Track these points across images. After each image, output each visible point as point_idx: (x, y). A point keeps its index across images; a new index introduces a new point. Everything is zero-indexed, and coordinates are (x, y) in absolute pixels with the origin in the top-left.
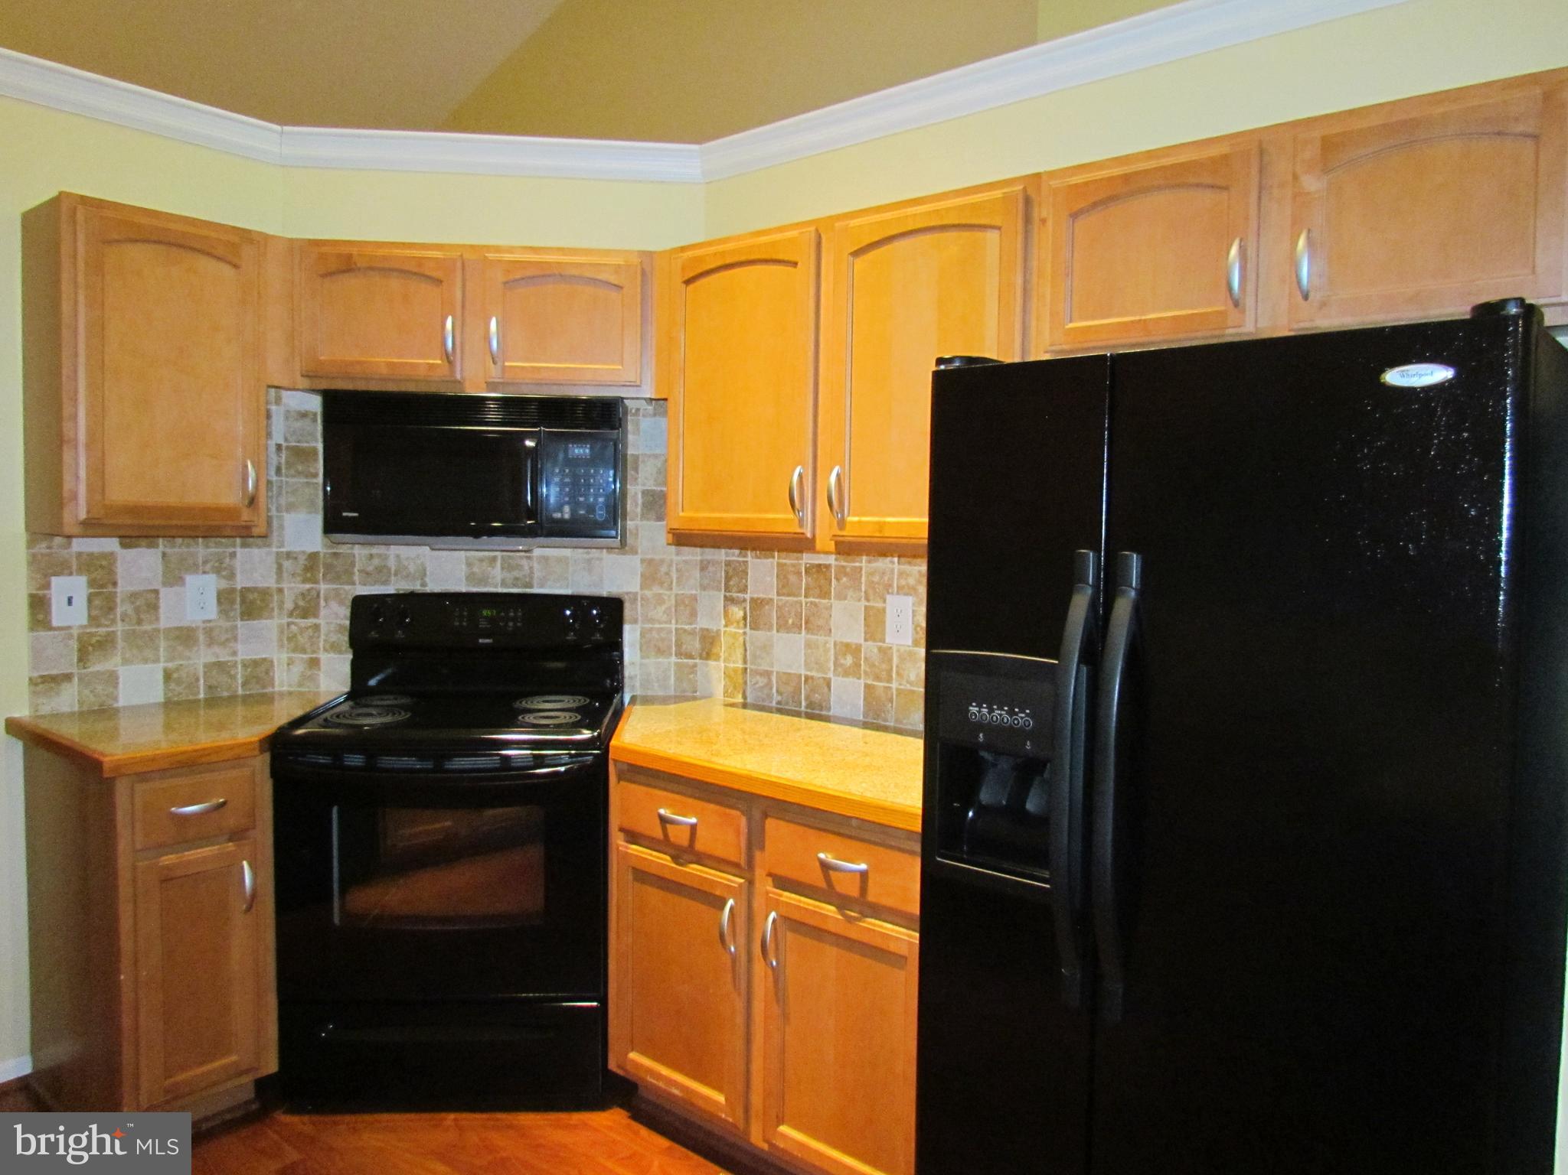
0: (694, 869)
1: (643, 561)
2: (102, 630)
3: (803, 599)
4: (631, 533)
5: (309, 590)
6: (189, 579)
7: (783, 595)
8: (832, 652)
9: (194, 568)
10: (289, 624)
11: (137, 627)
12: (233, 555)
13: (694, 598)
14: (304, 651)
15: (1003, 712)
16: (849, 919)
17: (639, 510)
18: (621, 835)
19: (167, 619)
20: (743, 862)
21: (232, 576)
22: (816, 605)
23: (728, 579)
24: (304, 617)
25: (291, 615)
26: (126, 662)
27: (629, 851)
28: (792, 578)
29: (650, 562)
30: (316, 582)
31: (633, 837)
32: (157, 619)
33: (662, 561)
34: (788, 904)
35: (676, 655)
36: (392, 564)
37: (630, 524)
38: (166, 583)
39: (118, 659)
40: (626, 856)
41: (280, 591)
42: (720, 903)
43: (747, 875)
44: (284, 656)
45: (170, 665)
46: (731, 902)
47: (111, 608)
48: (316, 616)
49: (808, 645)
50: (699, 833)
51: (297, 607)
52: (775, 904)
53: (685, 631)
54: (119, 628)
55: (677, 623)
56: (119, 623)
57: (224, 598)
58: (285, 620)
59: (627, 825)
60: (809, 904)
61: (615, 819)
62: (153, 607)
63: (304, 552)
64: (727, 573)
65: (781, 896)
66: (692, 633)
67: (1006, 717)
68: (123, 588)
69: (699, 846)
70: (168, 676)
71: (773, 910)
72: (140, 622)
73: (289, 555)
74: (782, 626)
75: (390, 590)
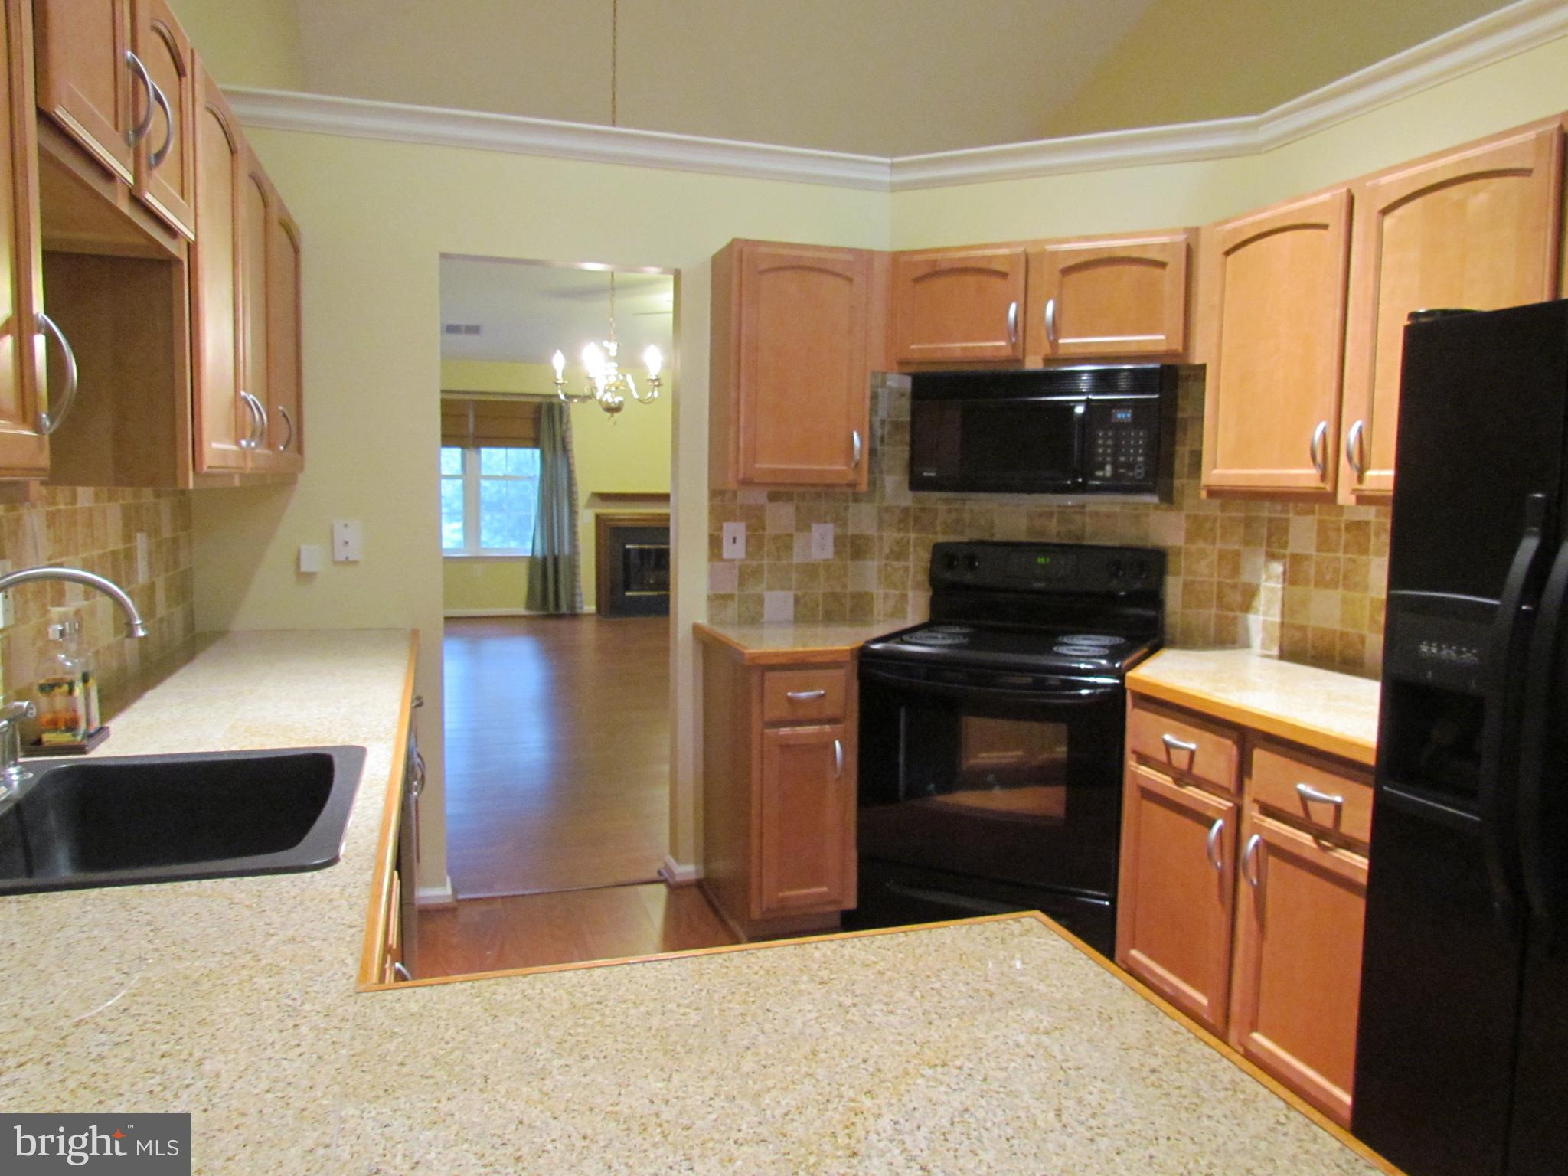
0: (1191, 791)
1: (1188, 517)
2: (754, 563)
3: (1340, 554)
4: (1178, 491)
5: (902, 538)
6: (814, 527)
7: (1322, 551)
8: (1368, 607)
9: (820, 520)
10: (886, 565)
11: (776, 562)
12: (846, 508)
13: (1237, 554)
14: (896, 588)
15: (1451, 652)
16: (1325, 849)
17: (1186, 469)
18: (1134, 757)
19: (797, 557)
20: (1233, 788)
21: (845, 525)
22: (1354, 561)
23: (1270, 536)
24: (898, 559)
25: (887, 557)
26: (770, 588)
27: (1139, 772)
28: (1332, 535)
29: (1196, 517)
30: (907, 531)
31: (1143, 759)
32: (792, 555)
33: (1206, 518)
34: (1270, 830)
35: (1217, 607)
36: (967, 516)
37: (1177, 483)
38: (798, 529)
39: (764, 586)
40: (1135, 774)
41: (881, 538)
42: (1209, 823)
43: (1237, 801)
44: (881, 592)
45: (799, 593)
46: (1219, 823)
47: (760, 546)
48: (906, 560)
49: (1345, 601)
50: (1198, 758)
51: (892, 551)
52: (1258, 829)
53: (1227, 585)
54: (765, 562)
55: (1219, 576)
56: (766, 558)
57: (839, 542)
58: (883, 562)
59: (1139, 749)
60: (1287, 831)
61: (1130, 743)
62: (789, 547)
63: (898, 507)
64: (1269, 530)
65: (1263, 821)
66: (1234, 587)
67: (1454, 655)
68: (770, 531)
69: (1196, 771)
70: (797, 601)
71: (1257, 833)
72: (779, 558)
73: (887, 509)
74: (1320, 583)
75: (964, 539)
